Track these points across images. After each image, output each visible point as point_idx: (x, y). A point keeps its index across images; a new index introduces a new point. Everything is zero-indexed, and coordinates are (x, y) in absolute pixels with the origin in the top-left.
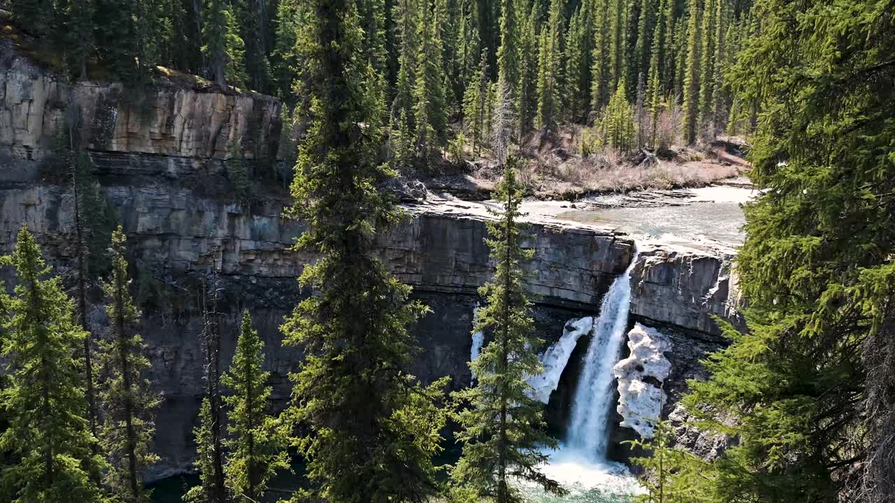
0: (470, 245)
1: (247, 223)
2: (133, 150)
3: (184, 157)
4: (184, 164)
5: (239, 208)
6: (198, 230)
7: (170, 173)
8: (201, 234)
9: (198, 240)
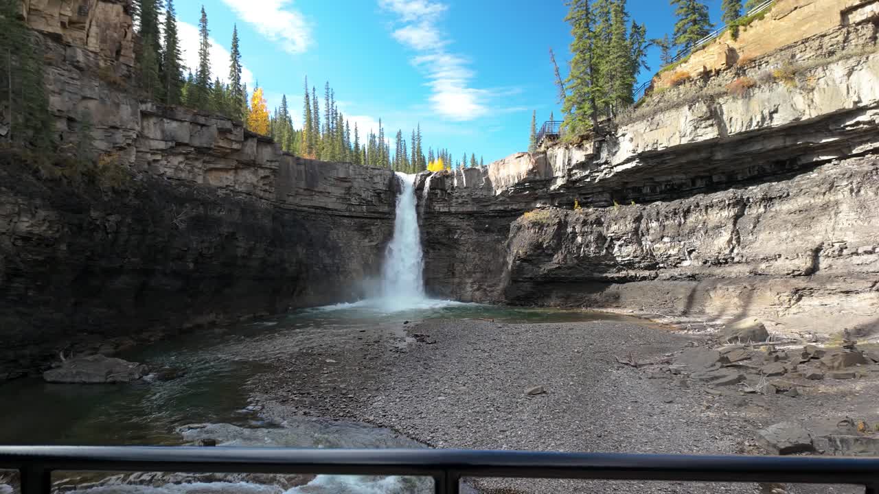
0: (304, 176)
1: (158, 126)
2: (35, 28)
3: (92, 52)
4: (91, 59)
5: (155, 107)
6: (113, 120)
7: (78, 62)
8: (118, 124)
9: (112, 130)
